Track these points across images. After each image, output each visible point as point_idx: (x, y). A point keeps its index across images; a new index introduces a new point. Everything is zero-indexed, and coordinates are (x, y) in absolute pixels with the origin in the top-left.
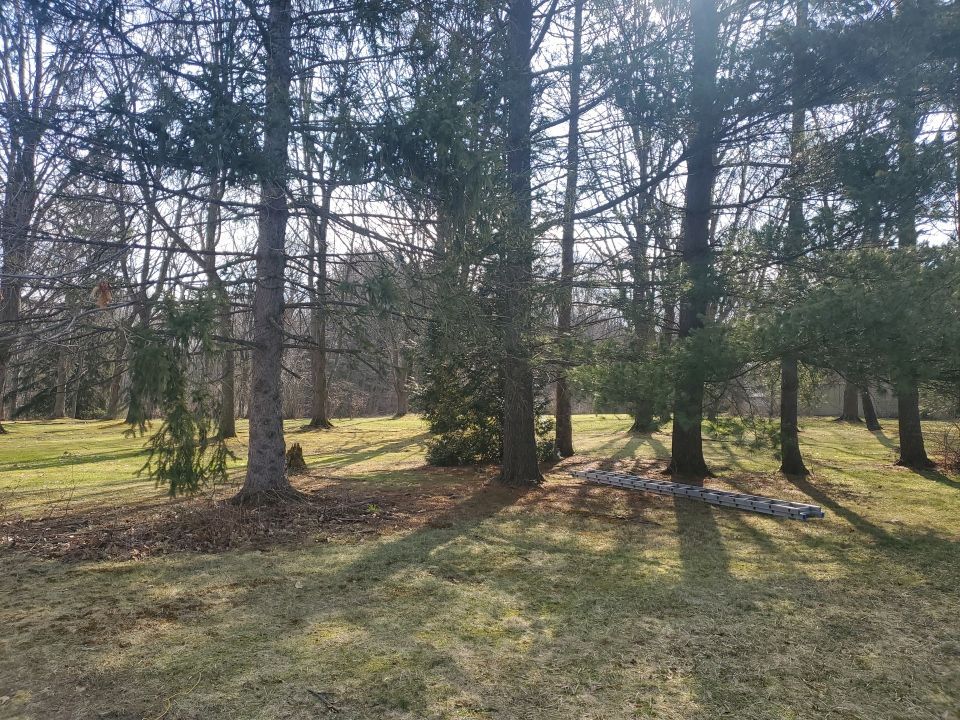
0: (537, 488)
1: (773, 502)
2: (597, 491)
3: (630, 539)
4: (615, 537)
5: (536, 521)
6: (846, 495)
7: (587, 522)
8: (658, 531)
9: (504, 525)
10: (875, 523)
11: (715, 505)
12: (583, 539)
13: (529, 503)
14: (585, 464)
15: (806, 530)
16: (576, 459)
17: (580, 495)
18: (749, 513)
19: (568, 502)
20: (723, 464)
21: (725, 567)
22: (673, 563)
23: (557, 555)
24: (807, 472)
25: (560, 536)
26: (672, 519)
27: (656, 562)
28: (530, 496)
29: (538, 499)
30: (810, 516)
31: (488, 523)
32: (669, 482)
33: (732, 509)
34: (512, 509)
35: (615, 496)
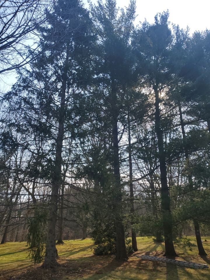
0: (127, 261)
1: (194, 264)
2: (144, 262)
3: (153, 276)
4: (149, 275)
5: (126, 271)
7: (141, 271)
8: (161, 273)
9: (118, 273)
11: (178, 265)
12: (140, 276)
13: (125, 266)
14: (141, 253)
15: (202, 272)
16: (138, 252)
17: (139, 263)
18: (188, 267)
19: (136, 265)
20: (182, 252)
24: (206, 255)
25: (133, 275)
26: (165, 270)
28: (125, 264)
29: (127, 265)
30: (204, 268)
31: (113, 272)
32: (165, 258)
33: (182, 266)
34: (120, 268)
35: (149, 263)
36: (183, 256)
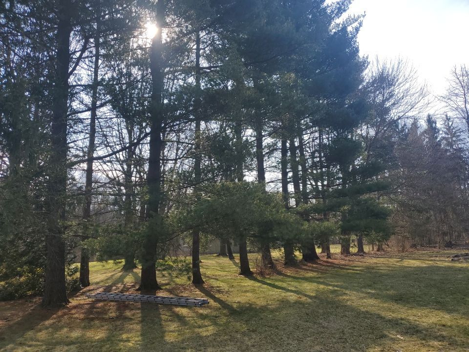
0: (64, 307)
1: (187, 299)
2: (100, 305)
3: (115, 329)
4: (108, 329)
5: (62, 328)
6: (219, 291)
7: (92, 323)
8: (130, 322)
9: (40, 334)
10: (229, 304)
11: (161, 304)
12: (89, 334)
13: (59, 317)
14: (96, 289)
15: (201, 311)
16: (91, 287)
17: (90, 308)
18: (177, 306)
19: (83, 313)
20: (167, 282)
21: (163, 337)
22: (137, 339)
23: (72, 347)
24: (203, 282)
25: (76, 334)
26: (138, 314)
27: (128, 340)
28: (60, 313)
29: (65, 314)
30: (204, 304)
31: (30, 334)
32: (139, 295)
33: (169, 305)
34: (47, 323)
35: (110, 306)
36: (168, 287)
